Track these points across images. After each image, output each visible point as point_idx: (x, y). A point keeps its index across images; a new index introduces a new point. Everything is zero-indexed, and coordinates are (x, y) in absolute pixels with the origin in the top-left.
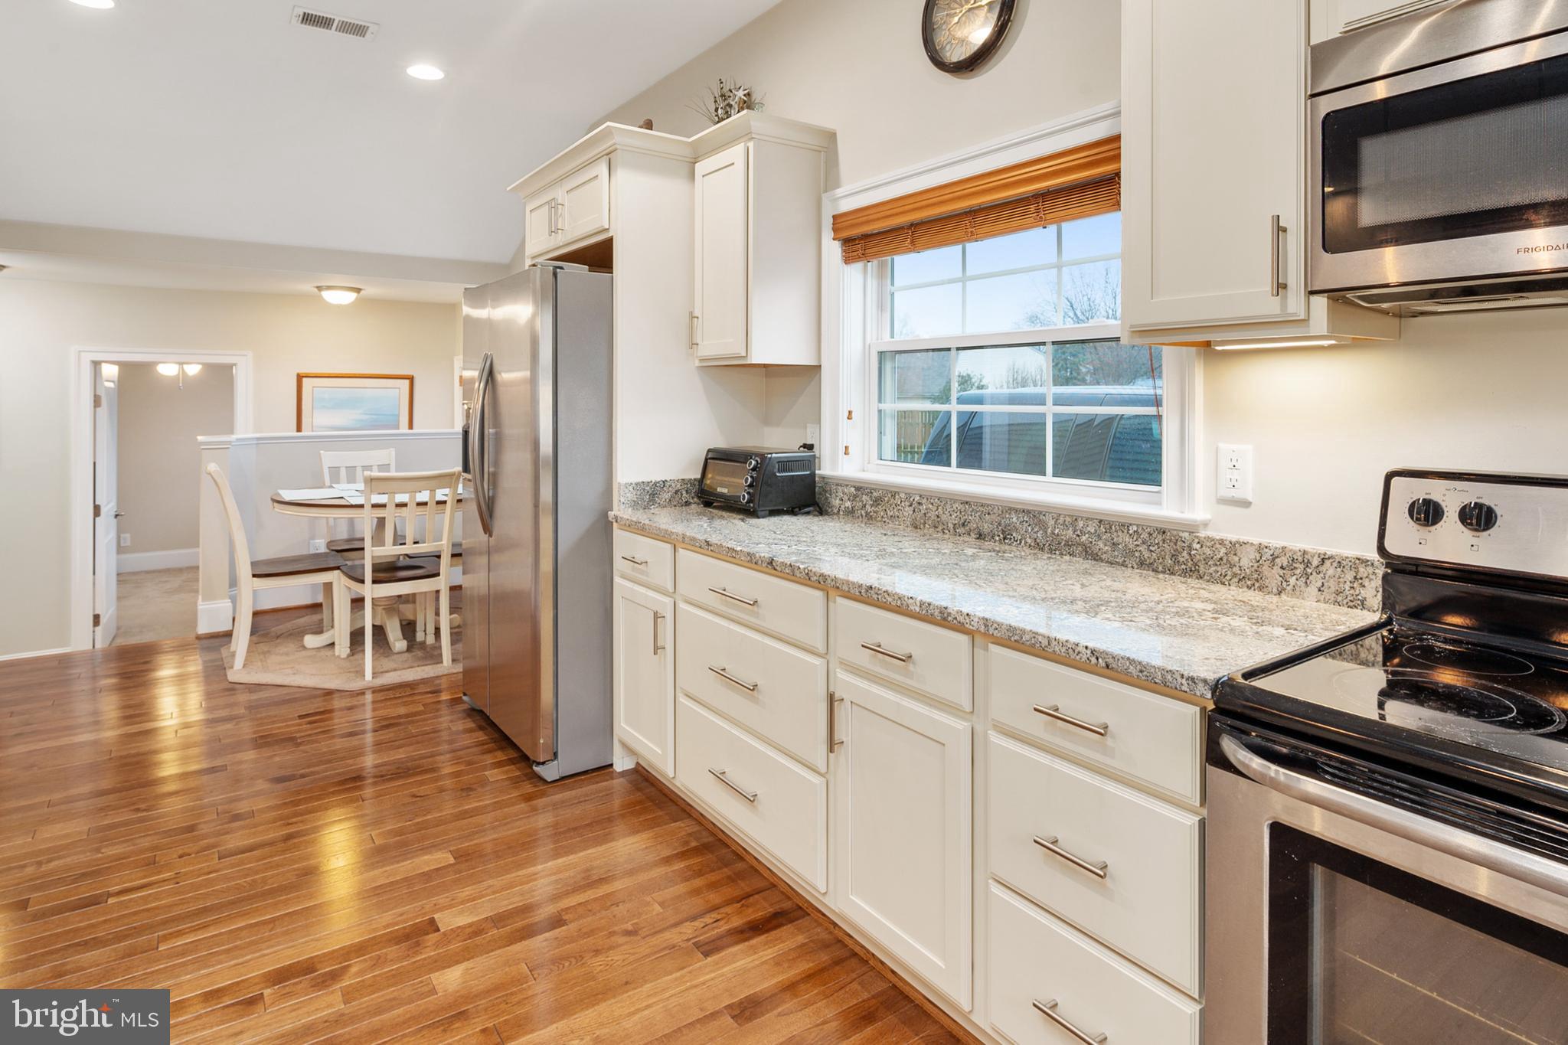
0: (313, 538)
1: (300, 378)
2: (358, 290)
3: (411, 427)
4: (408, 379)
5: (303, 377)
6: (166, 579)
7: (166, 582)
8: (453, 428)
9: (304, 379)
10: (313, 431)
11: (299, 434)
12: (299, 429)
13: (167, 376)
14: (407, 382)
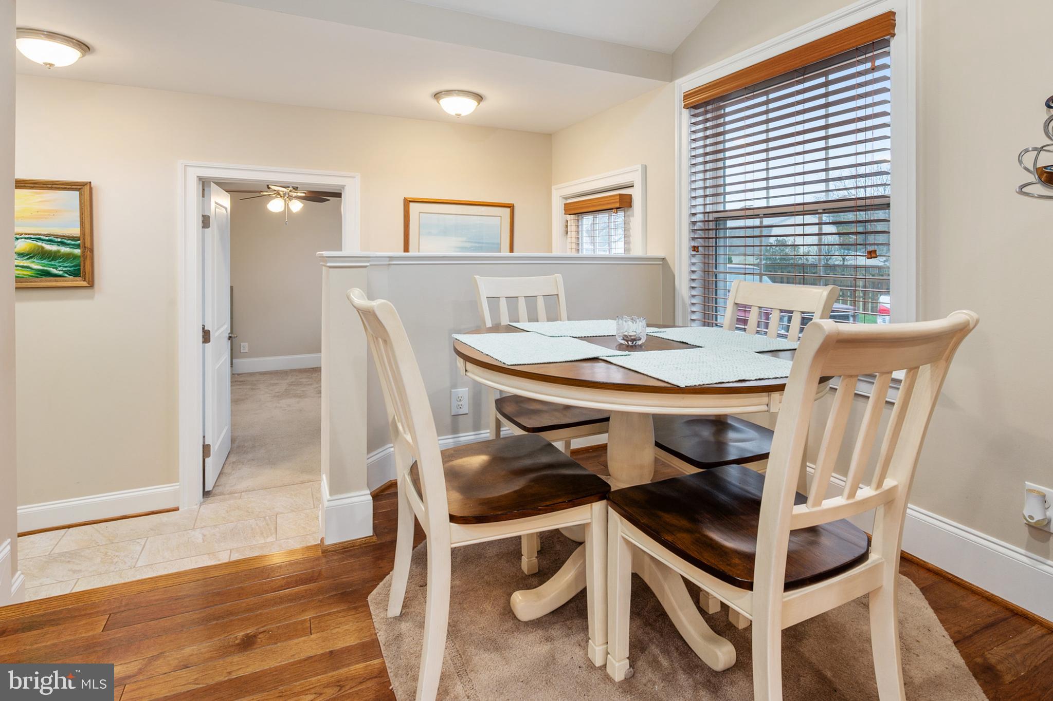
0: (454, 386)
1: (407, 202)
2: (479, 98)
3: (512, 250)
4: (510, 207)
5: (410, 201)
6: (276, 382)
7: (276, 384)
8: (550, 251)
9: (411, 204)
10: (419, 252)
11: (406, 254)
12: (406, 249)
13: (274, 213)
14: (508, 210)
